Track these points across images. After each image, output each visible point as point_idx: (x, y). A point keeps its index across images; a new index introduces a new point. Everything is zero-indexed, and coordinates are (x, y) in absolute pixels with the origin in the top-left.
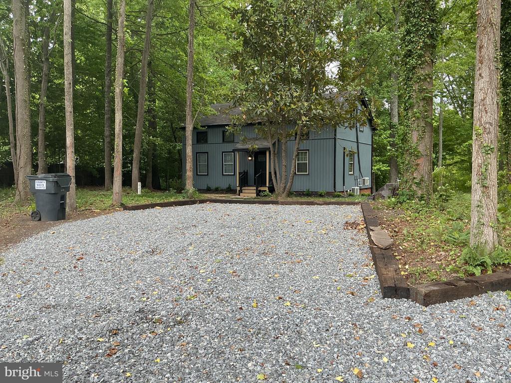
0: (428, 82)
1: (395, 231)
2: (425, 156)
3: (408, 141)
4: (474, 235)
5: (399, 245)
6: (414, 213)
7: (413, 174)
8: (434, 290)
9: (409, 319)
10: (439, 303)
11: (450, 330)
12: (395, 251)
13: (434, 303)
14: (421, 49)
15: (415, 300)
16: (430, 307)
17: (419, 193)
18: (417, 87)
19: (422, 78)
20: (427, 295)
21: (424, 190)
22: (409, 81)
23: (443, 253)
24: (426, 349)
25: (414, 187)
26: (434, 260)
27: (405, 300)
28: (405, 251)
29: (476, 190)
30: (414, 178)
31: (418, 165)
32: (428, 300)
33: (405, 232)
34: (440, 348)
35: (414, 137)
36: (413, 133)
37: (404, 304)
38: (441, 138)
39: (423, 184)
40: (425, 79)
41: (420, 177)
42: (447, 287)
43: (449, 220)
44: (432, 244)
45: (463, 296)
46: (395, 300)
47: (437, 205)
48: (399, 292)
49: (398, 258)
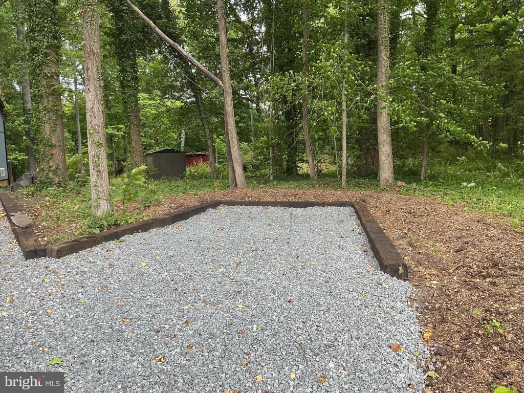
0: (55, 79)
1: (35, 215)
2: (58, 147)
3: (42, 133)
4: (94, 207)
5: (39, 224)
6: (53, 198)
7: (48, 163)
8: (64, 247)
9: (46, 267)
10: (68, 255)
11: (74, 267)
12: (35, 229)
13: (65, 256)
14: (47, 48)
15: (51, 256)
16: (62, 258)
17: (56, 180)
18: (45, 83)
19: (49, 75)
20: (59, 251)
21: (61, 177)
22: (37, 76)
23: (74, 225)
24: (58, 280)
25: (51, 175)
26: (67, 230)
27: (43, 258)
28: (44, 227)
29: (93, 174)
30: (50, 167)
31: (52, 155)
32: (60, 254)
33: (43, 214)
34: (67, 278)
35: (47, 129)
36: (46, 125)
37: (43, 261)
38: (79, 126)
39: (59, 172)
40: (52, 77)
41: (55, 166)
42: (74, 243)
43: (83, 201)
44: (67, 220)
45: (85, 248)
46: (36, 259)
47: (74, 190)
48: (38, 253)
49: (38, 234)
